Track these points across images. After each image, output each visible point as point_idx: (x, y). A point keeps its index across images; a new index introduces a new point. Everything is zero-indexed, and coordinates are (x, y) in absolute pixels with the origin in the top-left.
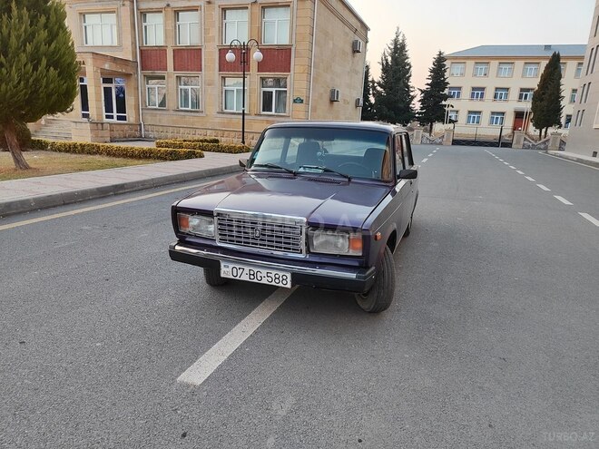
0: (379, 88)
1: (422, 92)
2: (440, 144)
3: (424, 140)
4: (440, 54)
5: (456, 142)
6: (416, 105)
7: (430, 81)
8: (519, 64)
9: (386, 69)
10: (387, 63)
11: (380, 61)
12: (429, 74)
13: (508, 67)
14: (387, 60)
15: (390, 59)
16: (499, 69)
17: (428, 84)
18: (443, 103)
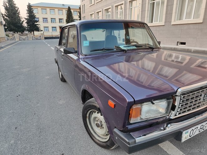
0: (5, 17)
1: (26, 19)
2: (40, 39)
3: (33, 38)
4: (29, 4)
5: (46, 38)
6: (25, 24)
7: (28, 15)
8: (56, 10)
9: (6, 9)
10: (7, 6)
11: (3, 5)
12: (27, 12)
13: (53, 11)
14: (6, 5)
15: (7, 4)
16: (50, 11)
17: (27, 16)
18: (36, 23)
